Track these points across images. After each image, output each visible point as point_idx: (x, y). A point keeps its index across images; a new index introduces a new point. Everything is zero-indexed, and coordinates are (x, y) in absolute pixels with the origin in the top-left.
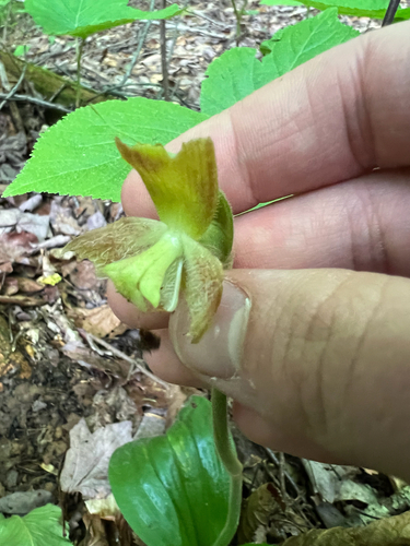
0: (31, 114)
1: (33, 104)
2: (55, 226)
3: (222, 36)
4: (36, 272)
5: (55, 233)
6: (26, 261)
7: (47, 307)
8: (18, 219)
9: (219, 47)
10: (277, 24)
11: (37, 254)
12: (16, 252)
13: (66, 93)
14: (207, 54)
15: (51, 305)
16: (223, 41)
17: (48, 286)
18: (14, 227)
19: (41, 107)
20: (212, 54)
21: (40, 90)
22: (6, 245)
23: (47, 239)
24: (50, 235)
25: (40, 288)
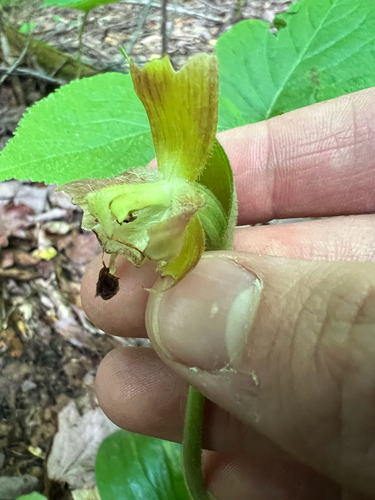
0: (33, 88)
1: (35, 79)
3: (217, 19)
4: (32, 245)
5: (52, 206)
6: (22, 234)
7: (41, 282)
8: (16, 192)
9: (215, 30)
10: (270, 9)
11: (32, 227)
12: (13, 224)
13: (68, 68)
14: (202, 36)
15: (45, 279)
16: (219, 24)
17: (43, 260)
18: (11, 200)
19: (43, 81)
20: (207, 36)
21: (43, 65)
22: (4, 217)
23: (44, 211)
24: (47, 208)
25: (33, 261)
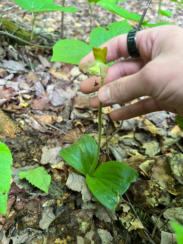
0: (4, 40)
1: (5, 35)
2: (20, 87)
3: (78, 13)
4: (17, 102)
5: (21, 89)
6: (13, 98)
7: (24, 114)
8: (6, 83)
9: (77, 18)
11: (18, 95)
12: (7, 95)
14: (71, 21)
15: (26, 114)
16: (79, 16)
17: (23, 107)
18: (5, 86)
20: (74, 21)
22: (3, 92)
23: (18, 91)
24: (19, 90)
25: (20, 108)
